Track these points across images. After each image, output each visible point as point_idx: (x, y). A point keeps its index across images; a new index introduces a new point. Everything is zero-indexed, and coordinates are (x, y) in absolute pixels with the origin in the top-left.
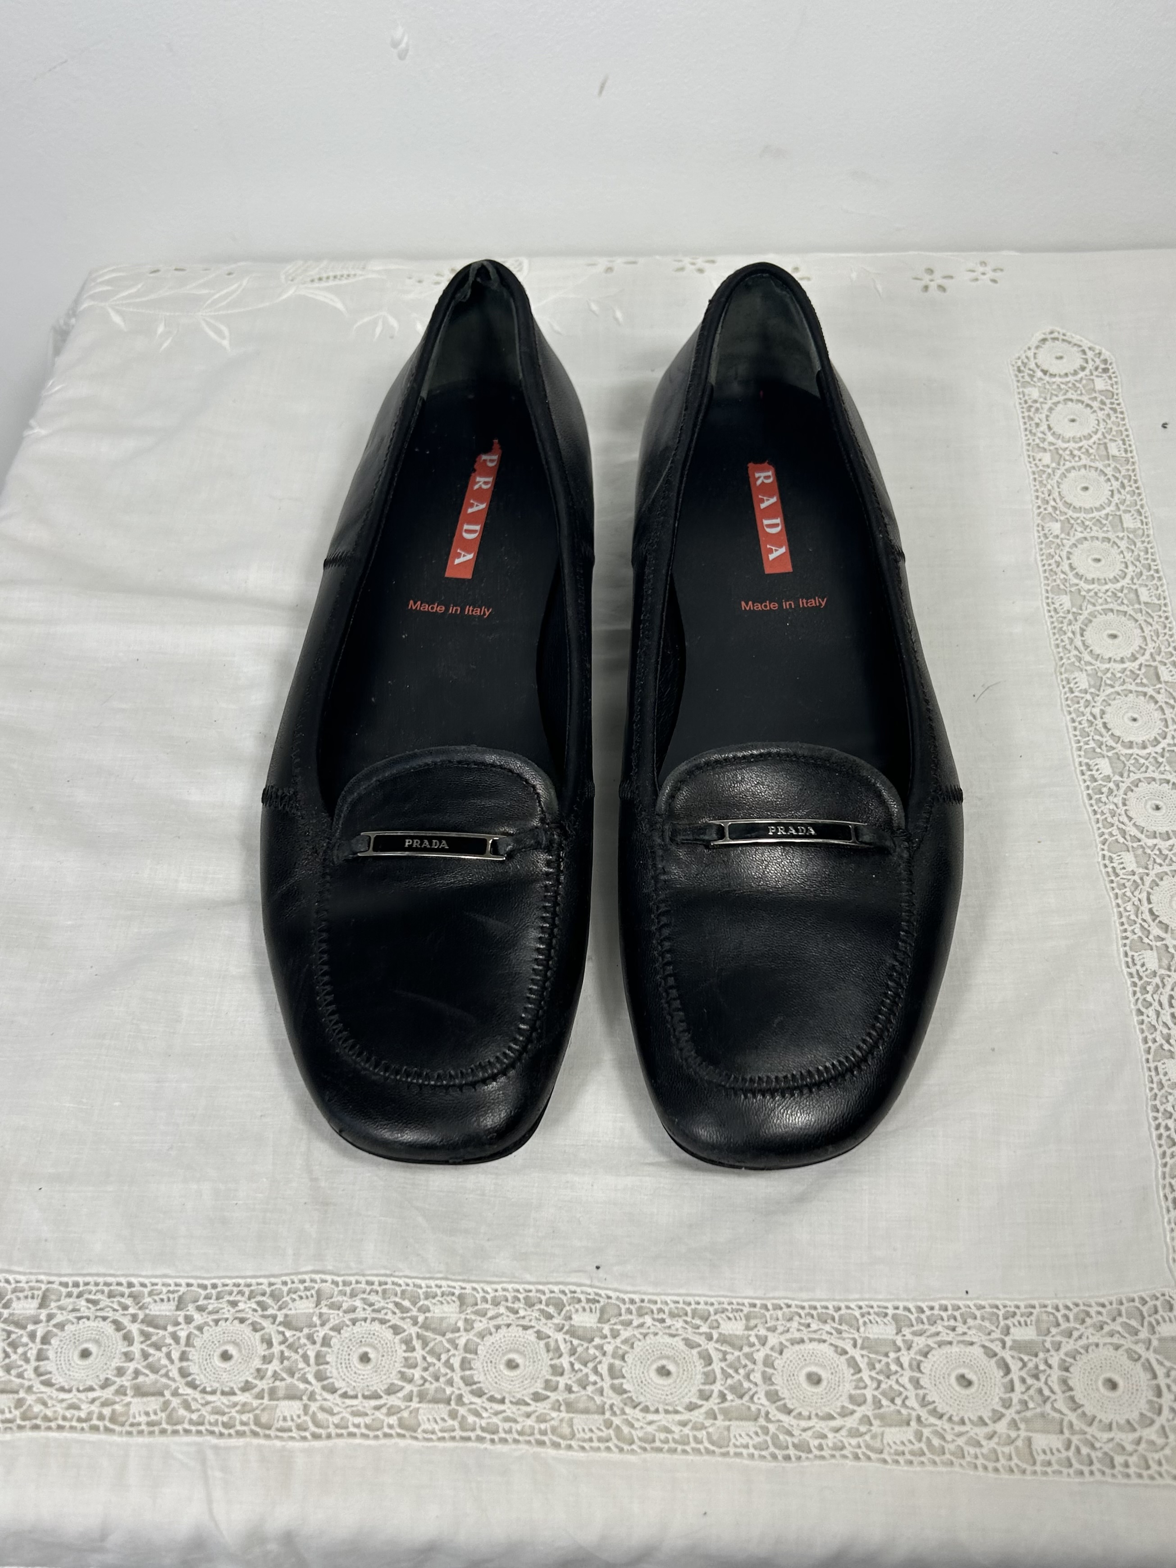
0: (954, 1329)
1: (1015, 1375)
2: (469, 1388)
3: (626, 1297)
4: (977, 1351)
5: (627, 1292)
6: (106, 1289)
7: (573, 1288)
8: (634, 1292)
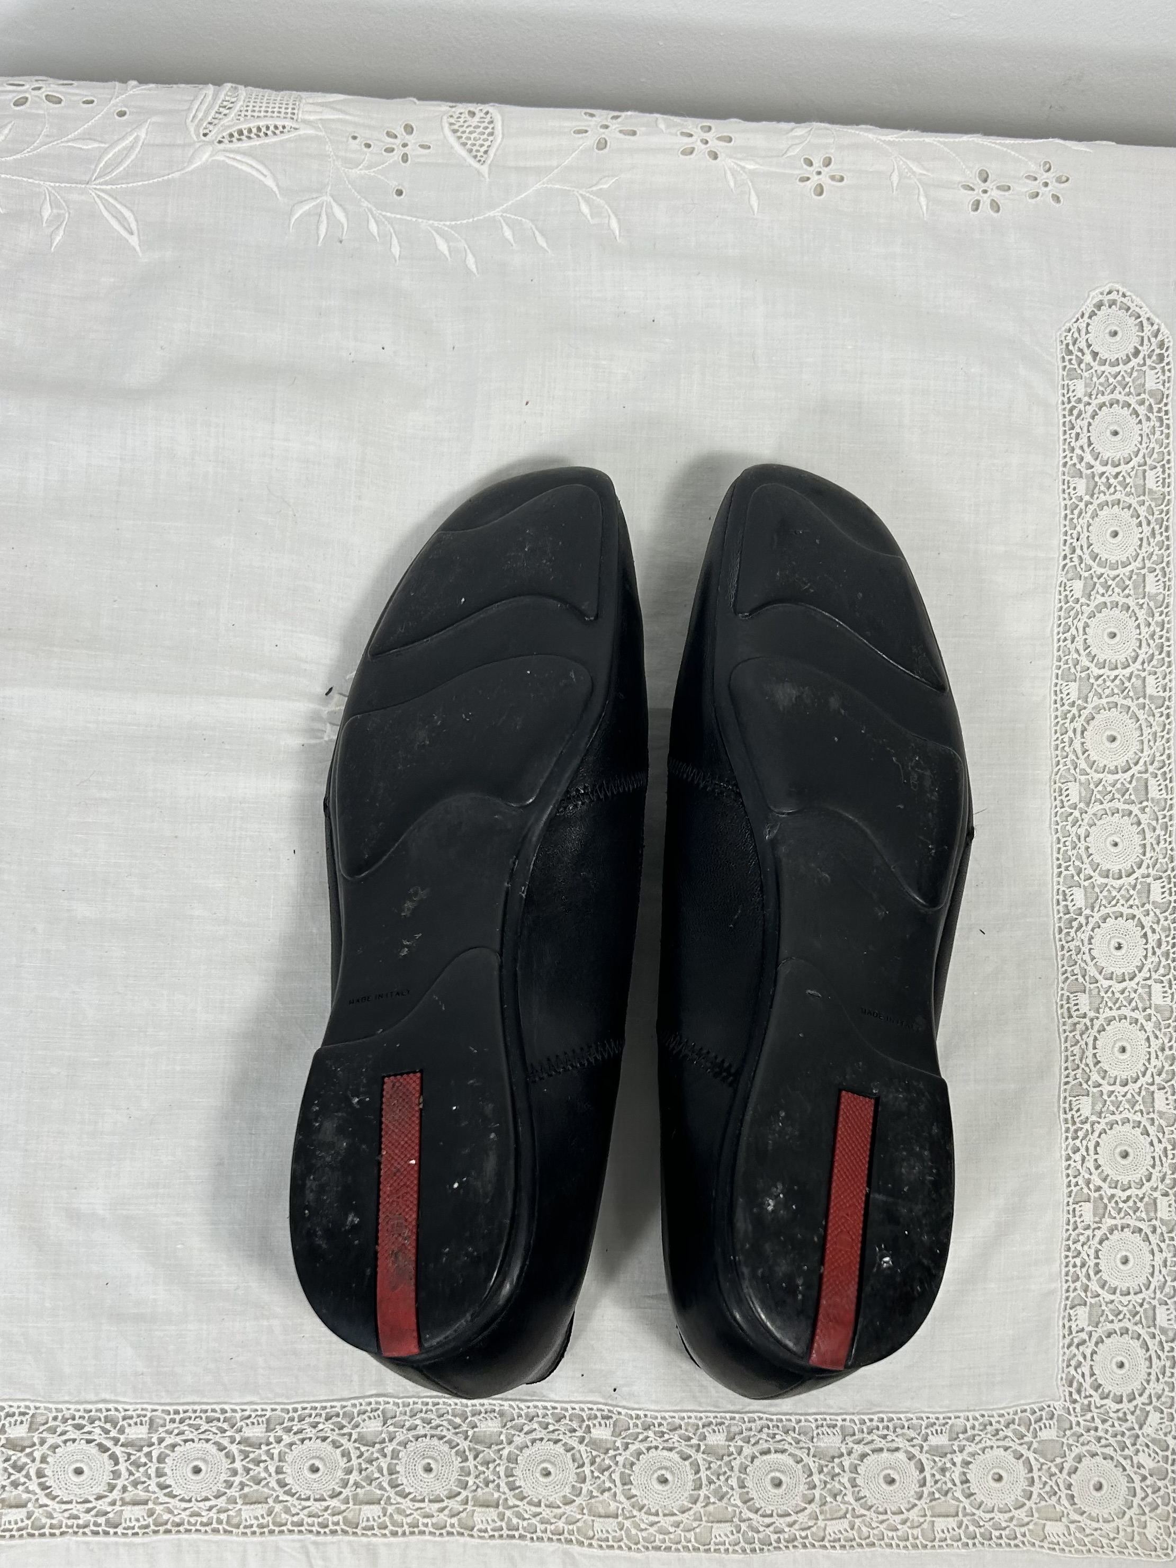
0: (885, 1437)
1: (927, 1474)
2: (512, 1493)
3: (633, 1413)
4: (901, 1455)
5: (634, 1409)
6: (204, 1416)
7: (590, 1406)
8: (640, 1409)
